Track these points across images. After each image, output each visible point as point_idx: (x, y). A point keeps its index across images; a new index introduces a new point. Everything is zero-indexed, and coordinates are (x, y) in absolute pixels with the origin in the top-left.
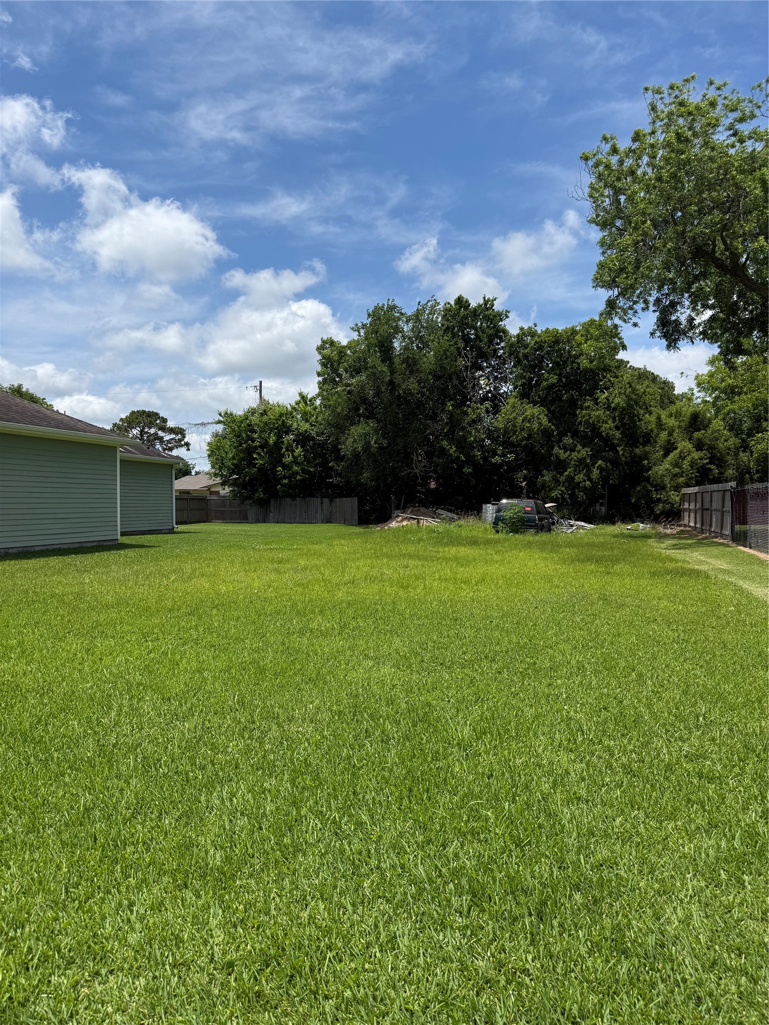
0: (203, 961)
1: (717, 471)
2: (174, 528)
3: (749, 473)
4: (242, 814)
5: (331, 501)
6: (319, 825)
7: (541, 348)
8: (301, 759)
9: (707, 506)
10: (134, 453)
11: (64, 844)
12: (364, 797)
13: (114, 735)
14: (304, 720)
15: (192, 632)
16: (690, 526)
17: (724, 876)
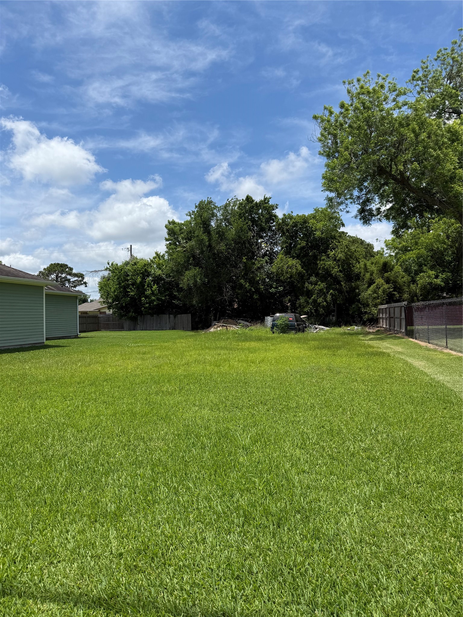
0: (107, 554)
1: (398, 295)
2: (78, 335)
3: (416, 296)
4: (125, 487)
5: (175, 317)
6: (167, 490)
7: (296, 226)
8: (157, 458)
9: (392, 315)
10: (54, 290)
12: (191, 475)
14: (158, 439)
16: (383, 328)
17: (372, 504)
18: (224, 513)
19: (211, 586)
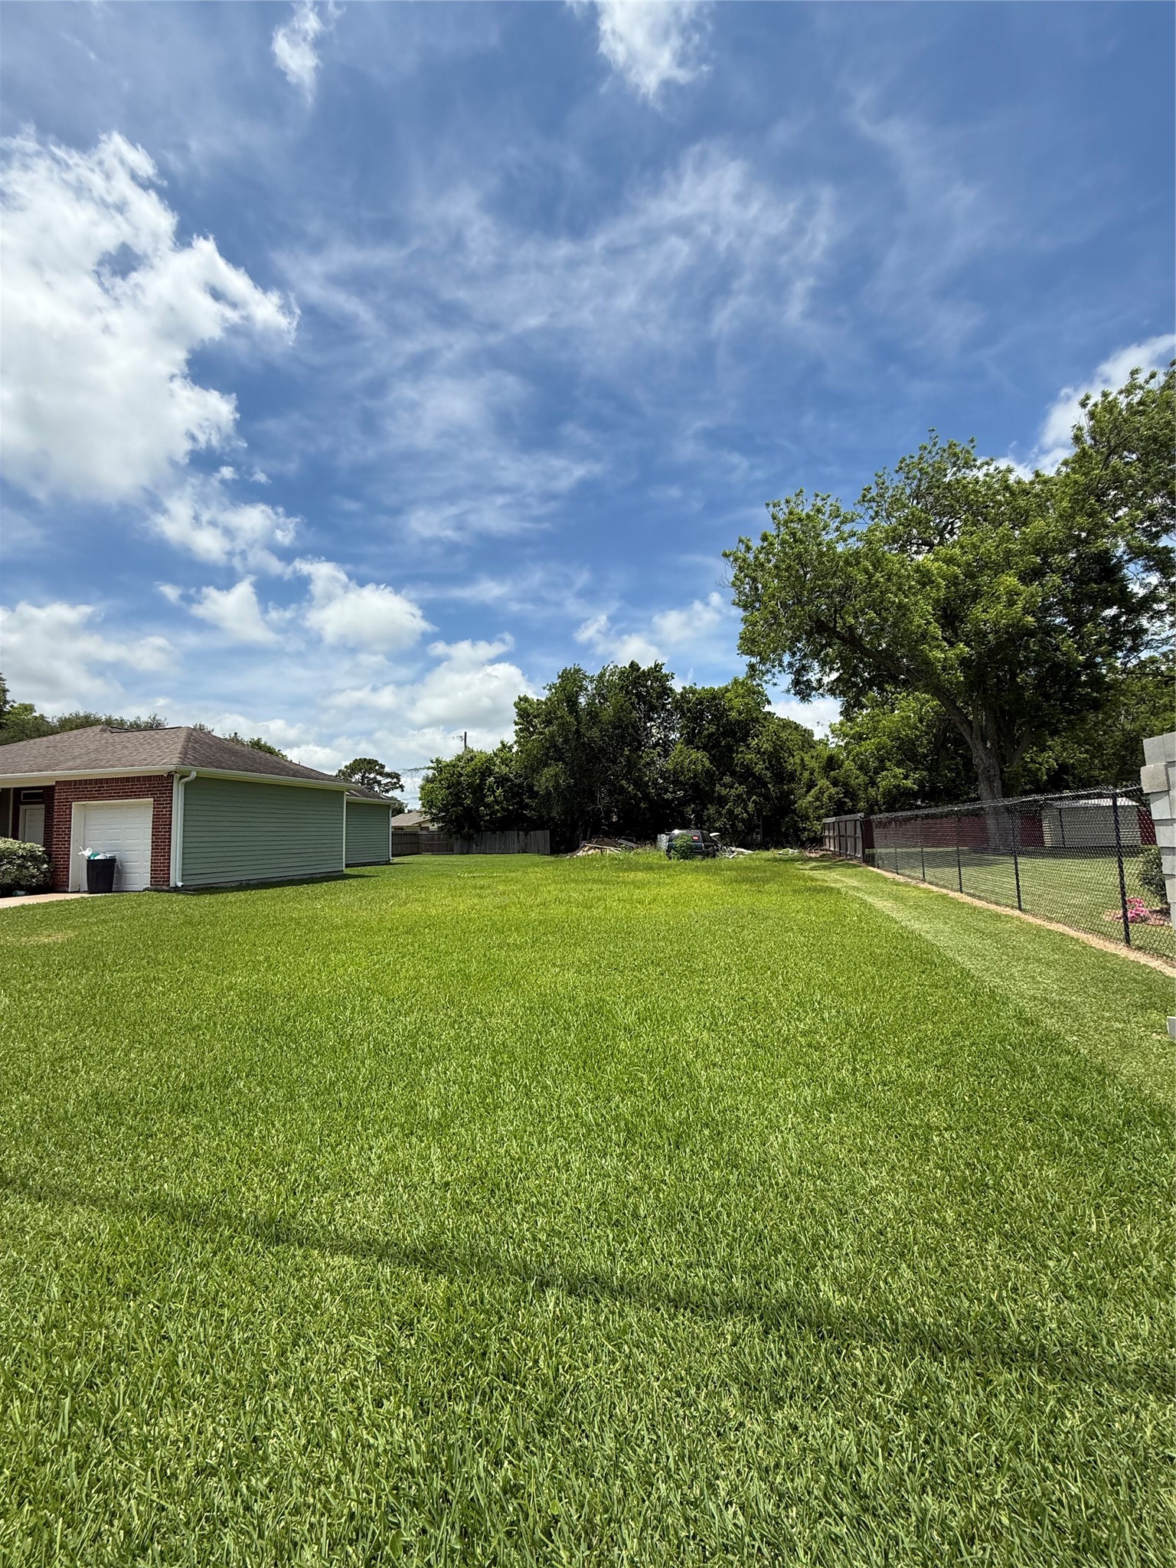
1: (850, 804)
2: (390, 860)
3: (877, 805)
5: (526, 835)
7: (701, 703)
9: (843, 833)
10: (358, 796)
15: (409, 947)
16: (830, 851)
17: (816, 1115)
19: (577, 1236)
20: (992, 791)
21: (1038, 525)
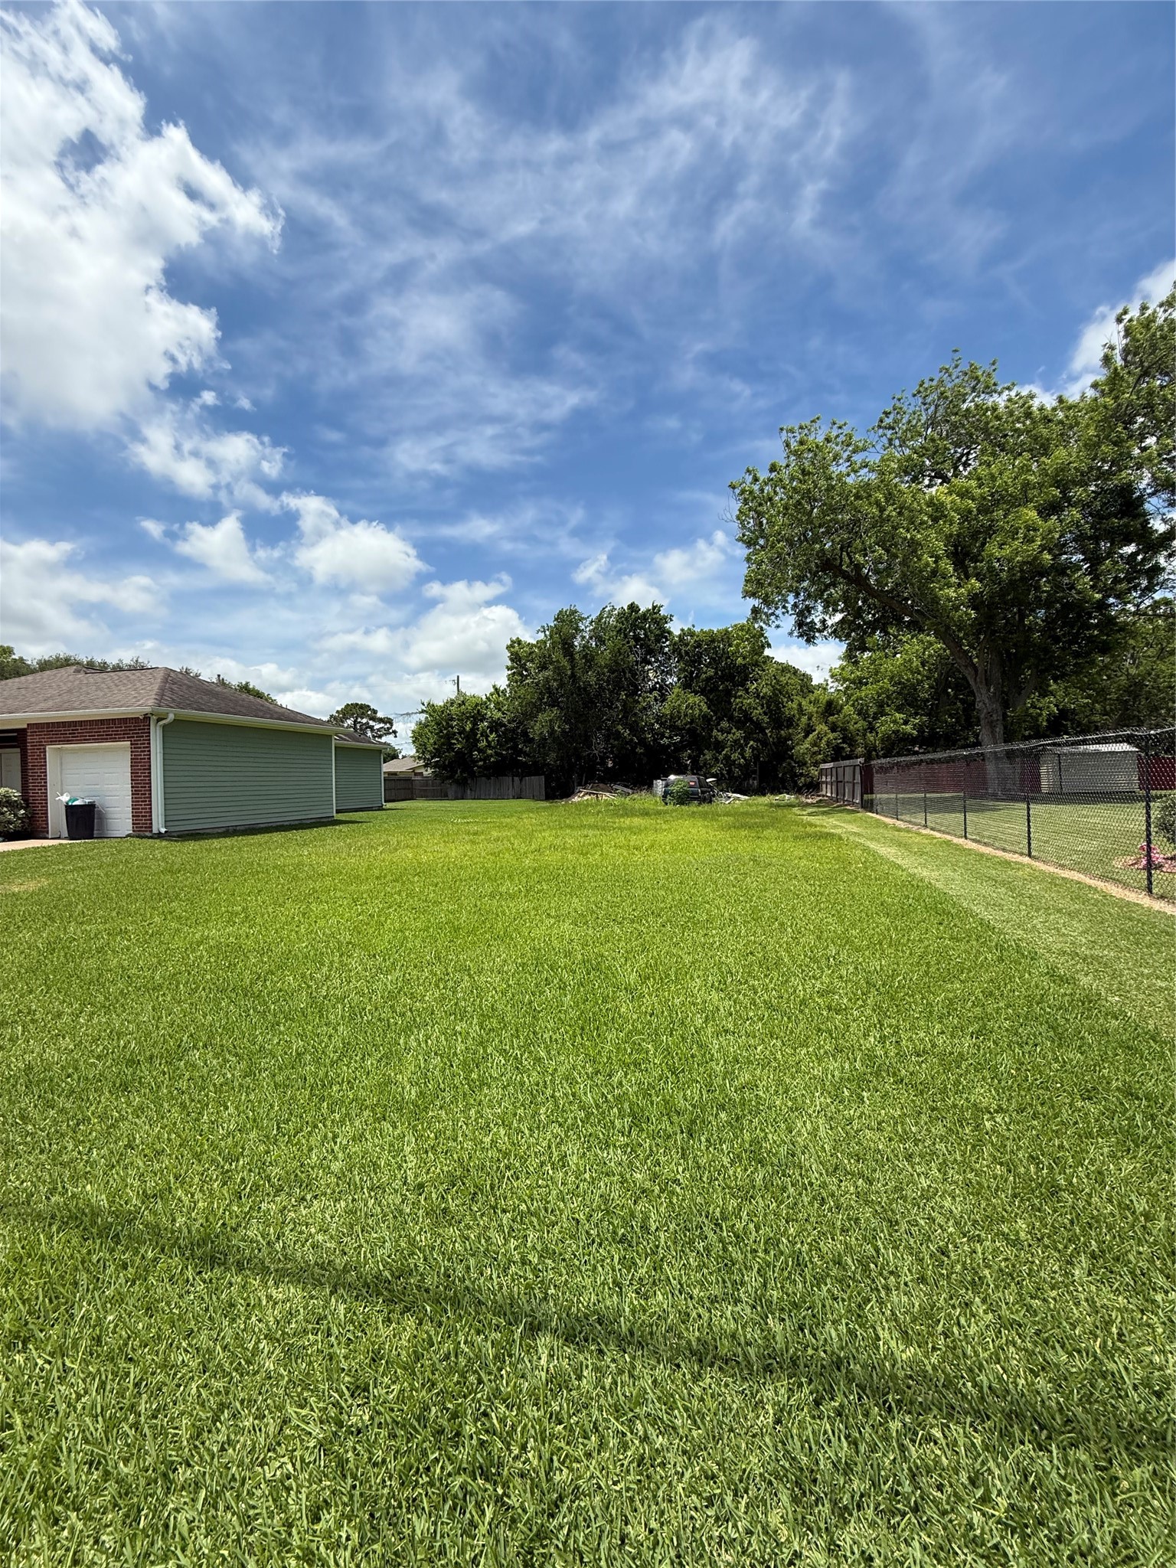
0: (397, 1184)
1: (849, 749)
2: (382, 805)
3: (876, 750)
4: (436, 1054)
5: (521, 780)
6: (503, 1062)
7: (699, 646)
8: (489, 1005)
9: (840, 778)
10: (348, 741)
11: (276, 1085)
12: (542, 1036)
13: (325, 988)
14: (492, 971)
15: (396, 896)
16: (827, 796)
17: (846, 1093)
18: (598, 1106)
19: (575, 1256)
20: (994, 737)
21: (1060, 454)
